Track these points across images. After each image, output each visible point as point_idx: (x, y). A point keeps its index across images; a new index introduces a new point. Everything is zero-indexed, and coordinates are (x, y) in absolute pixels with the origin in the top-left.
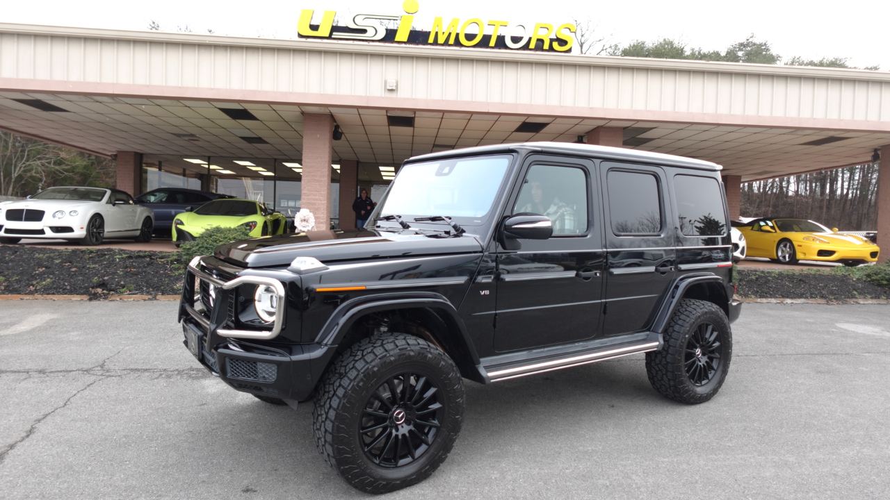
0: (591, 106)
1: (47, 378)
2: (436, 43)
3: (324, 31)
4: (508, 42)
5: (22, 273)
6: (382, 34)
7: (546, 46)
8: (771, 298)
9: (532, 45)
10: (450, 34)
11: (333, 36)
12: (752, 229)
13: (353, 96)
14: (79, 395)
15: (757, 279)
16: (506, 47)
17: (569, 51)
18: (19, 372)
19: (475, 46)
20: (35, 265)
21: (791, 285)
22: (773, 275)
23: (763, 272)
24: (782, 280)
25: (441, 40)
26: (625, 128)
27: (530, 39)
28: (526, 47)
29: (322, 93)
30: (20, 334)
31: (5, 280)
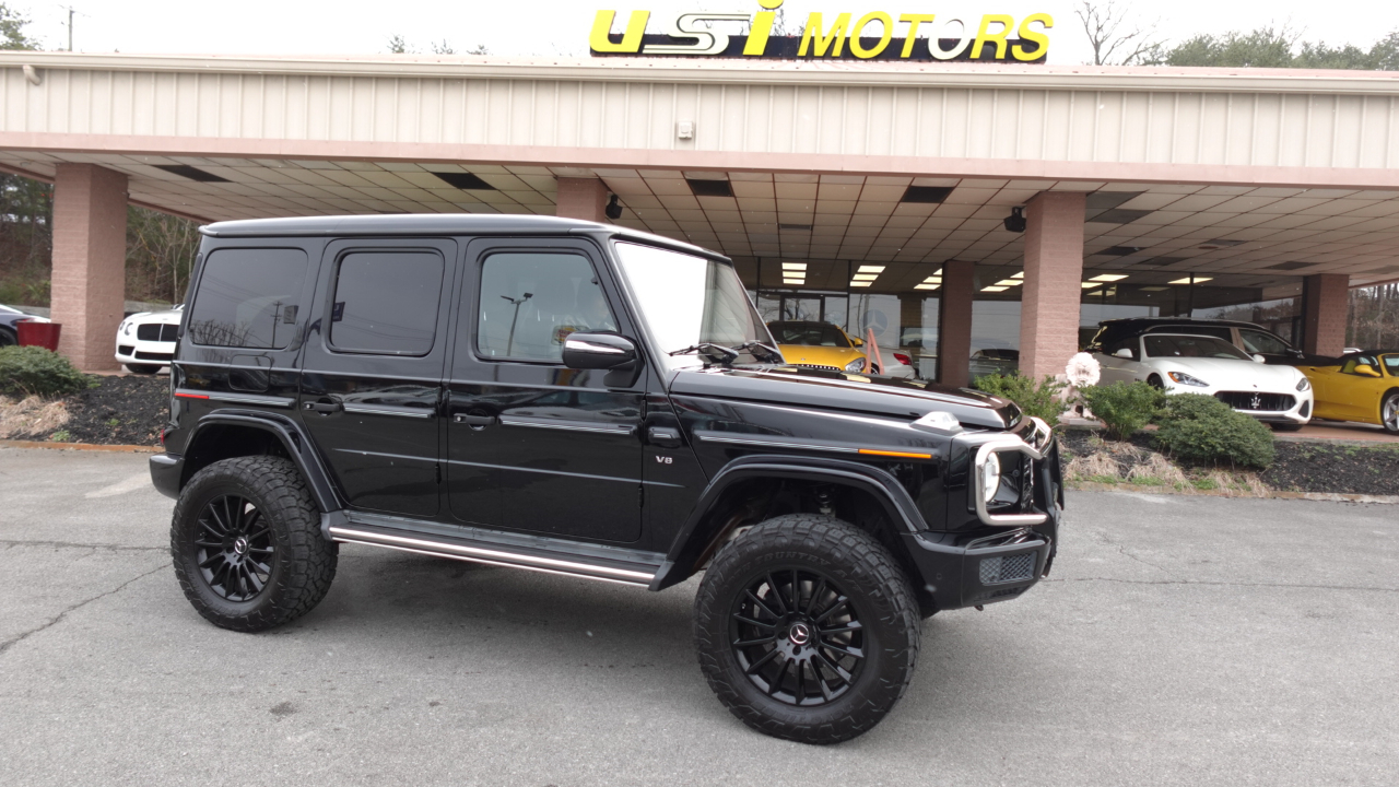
0: (1018, 158)
1: (114, 556)
2: (810, 56)
3: (630, 43)
4: (934, 49)
5: (141, 415)
6: (722, 45)
7: (1000, 54)
8: (1332, 492)
9: (976, 53)
10: (835, 39)
11: (644, 52)
12: (1341, 371)
13: (625, 150)
14: (140, 580)
15: (1312, 458)
16: (930, 58)
17: (1042, 60)
18: (84, 546)
19: (876, 58)
20: (160, 404)
21: (1377, 471)
22: (1347, 452)
23: (1330, 447)
24: (1362, 461)
25: (820, 50)
26: (1088, 194)
27: (972, 42)
28: (965, 57)
29: (578, 146)
30: (110, 498)
31: (119, 425)
